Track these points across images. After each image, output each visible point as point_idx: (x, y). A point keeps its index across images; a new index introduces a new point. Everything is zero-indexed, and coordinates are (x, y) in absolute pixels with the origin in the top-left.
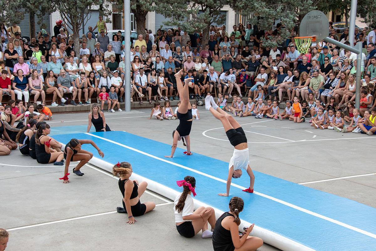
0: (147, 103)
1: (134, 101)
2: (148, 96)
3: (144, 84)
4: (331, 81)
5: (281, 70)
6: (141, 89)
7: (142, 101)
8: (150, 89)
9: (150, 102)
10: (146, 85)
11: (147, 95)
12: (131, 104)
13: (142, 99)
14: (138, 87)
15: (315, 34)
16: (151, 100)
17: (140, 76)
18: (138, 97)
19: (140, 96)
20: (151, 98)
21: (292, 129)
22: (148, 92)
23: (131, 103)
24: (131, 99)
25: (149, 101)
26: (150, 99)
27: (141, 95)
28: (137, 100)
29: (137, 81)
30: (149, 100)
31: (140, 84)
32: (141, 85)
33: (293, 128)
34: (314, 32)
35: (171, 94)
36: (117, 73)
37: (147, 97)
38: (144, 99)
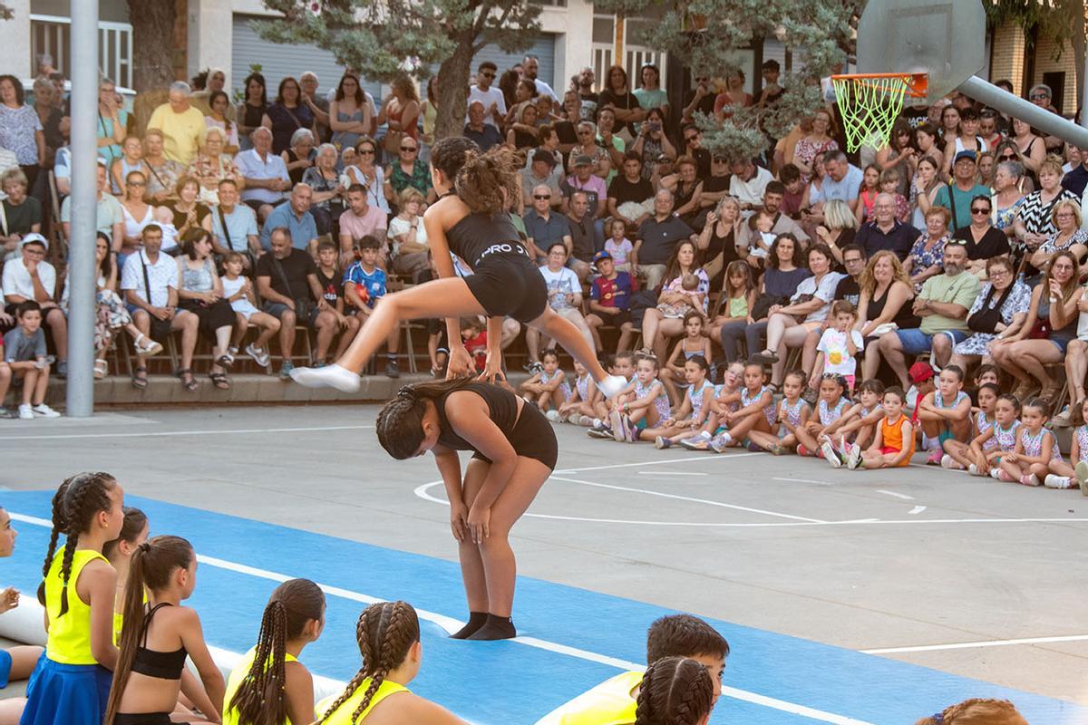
0: (173, 384)
1: (112, 372)
2: (180, 350)
3: (160, 300)
4: (996, 298)
5: (785, 251)
6: (144, 318)
7: (143, 374)
8: (191, 320)
9: (184, 379)
10: (175, 301)
11: (173, 350)
12: (95, 386)
13: (144, 365)
14: (132, 305)
15: (923, 64)
16: (192, 370)
17: (147, 261)
18: (129, 358)
19: (139, 351)
20: (193, 362)
21: (820, 486)
22: (179, 334)
23: (96, 378)
24: (95, 364)
25: (180, 374)
26: (187, 365)
27: (147, 346)
28: (124, 372)
29: (132, 281)
30: (183, 372)
31: (142, 295)
32: (150, 301)
33: (823, 483)
34: (921, 52)
35: (287, 350)
36: (36, 248)
37: (173, 357)
38: (158, 365)
